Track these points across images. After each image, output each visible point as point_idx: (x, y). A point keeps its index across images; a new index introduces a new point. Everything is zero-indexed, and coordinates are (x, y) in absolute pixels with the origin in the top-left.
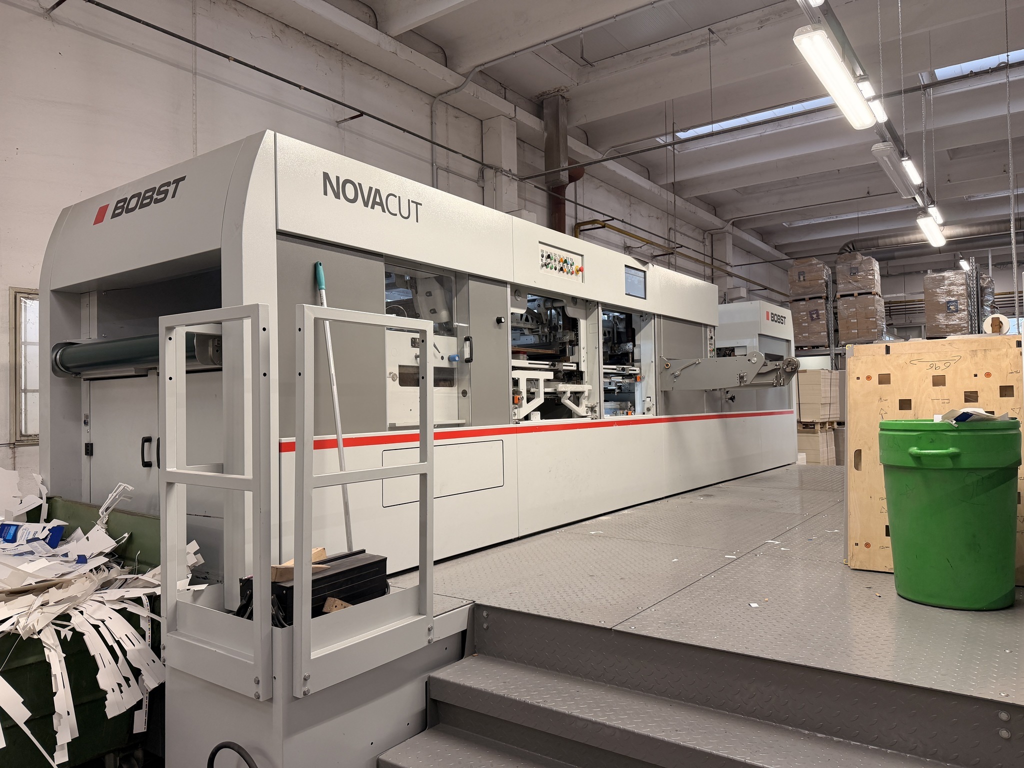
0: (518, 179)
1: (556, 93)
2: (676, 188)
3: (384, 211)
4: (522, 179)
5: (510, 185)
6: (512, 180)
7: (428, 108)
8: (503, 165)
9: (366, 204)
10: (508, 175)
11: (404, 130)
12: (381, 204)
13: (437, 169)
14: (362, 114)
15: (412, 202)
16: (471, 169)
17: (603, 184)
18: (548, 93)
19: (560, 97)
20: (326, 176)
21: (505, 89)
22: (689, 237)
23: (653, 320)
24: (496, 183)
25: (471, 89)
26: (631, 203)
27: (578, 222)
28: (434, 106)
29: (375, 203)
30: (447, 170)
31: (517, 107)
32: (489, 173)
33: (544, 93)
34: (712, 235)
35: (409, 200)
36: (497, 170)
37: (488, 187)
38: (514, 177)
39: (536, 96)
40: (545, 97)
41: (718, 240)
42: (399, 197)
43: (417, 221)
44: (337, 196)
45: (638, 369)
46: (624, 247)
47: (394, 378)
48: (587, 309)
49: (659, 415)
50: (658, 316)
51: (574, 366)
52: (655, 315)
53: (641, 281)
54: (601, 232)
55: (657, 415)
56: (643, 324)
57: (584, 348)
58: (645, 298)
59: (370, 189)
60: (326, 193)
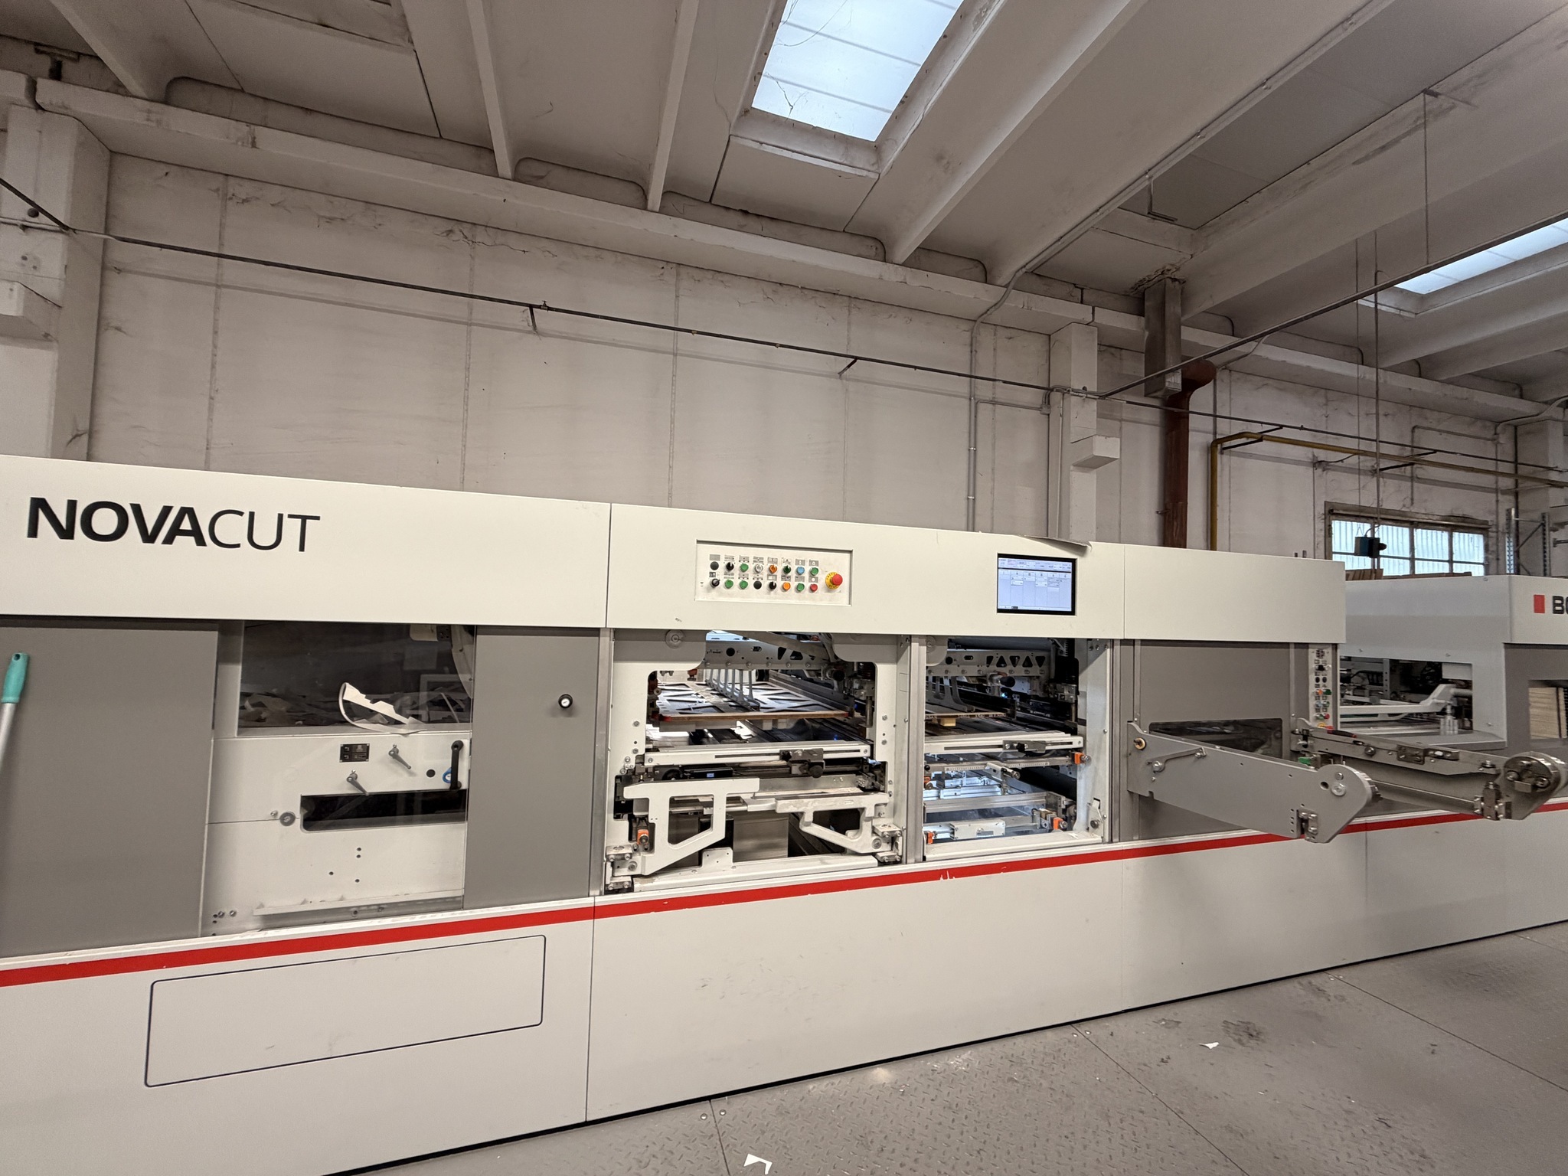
0: (1097, 397)
1: (1161, 277)
2: (1421, 368)
3: (201, 542)
4: (1103, 397)
5: (1083, 407)
6: (1088, 400)
7: (967, 334)
8: (1072, 384)
9: (149, 538)
10: (1080, 394)
11: (916, 368)
12: (196, 533)
13: (976, 404)
14: (856, 358)
15: (290, 516)
16: (1033, 397)
17: (1266, 381)
18: (1147, 279)
19: (1169, 281)
20: (39, 505)
21: (1082, 289)
22: (1460, 435)
23: (1108, 650)
24: (1063, 408)
25: (1018, 300)
26: (1327, 401)
27: (1218, 437)
28: (975, 331)
29: (176, 531)
30: (993, 402)
31: (1096, 308)
32: (1056, 397)
33: (1141, 283)
34: (1516, 428)
35: (281, 517)
36: (1065, 391)
37: (1055, 411)
38: (1089, 396)
39: (1132, 288)
40: (1145, 286)
41: (1528, 433)
42: (252, 515)
43: (302, 548)
44: (66, 533)
45: (1081, 739)
46: (1312, 462)
47: (287, 819)
48: (899, 644)
49: (1118, 840)
50: (1125, 642)
51: (862, 751)
52: (1113, 640)
53: (1059, 580)
54: (1264, 447)
55: (1111, 841)
56: (1091, 653)
57: (885, 718)
58: (1072, 613)
59: (166, 510)
60: (33, 532)
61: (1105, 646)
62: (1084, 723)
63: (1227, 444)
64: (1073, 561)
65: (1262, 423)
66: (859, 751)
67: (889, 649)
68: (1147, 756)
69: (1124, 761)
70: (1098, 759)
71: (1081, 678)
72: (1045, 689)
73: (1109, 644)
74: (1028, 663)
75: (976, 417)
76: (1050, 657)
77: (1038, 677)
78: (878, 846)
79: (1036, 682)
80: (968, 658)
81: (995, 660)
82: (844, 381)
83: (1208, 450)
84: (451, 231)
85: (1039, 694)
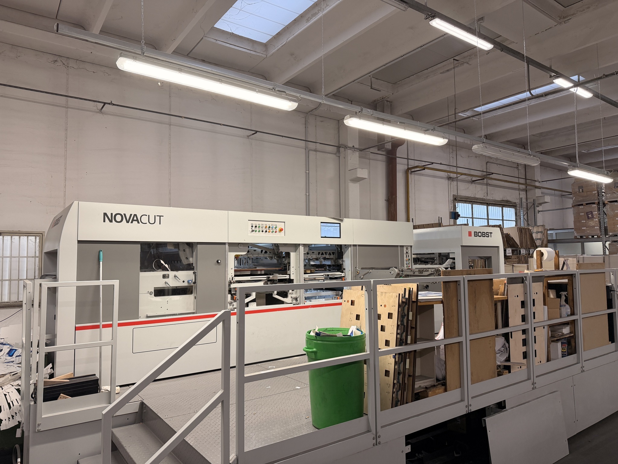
0: (359, 150)
1: (383, 100)
3: (138, 223)
4: (361, 150)
5: (353, 154)
6: (355, 151)
7: (304, 119)
8: (348, 144)
9: (128, 222)
10: (352, 149)
11: (282, 136)
12: (137, 220)
13: (309, 151)
14: (256, 132)
15: (157, 216)
16: (333, 149)
18: (377, 100)
19: (386, 102)
20: (105, 214)
21: (351, 101)
22: (504, 165)
24: (345, 154)
25: (325, 107)
26: (453, 151)
27: (409, 167)
28: (307, 118)
29: (133, 220)
30: (316, 151)
32: (342, 150)
33: (375, 101)
35: (155, 216)
36: (346, 147)
37: (342, 156)
39: (372, 102)
40: (377, 102)
42: (149, 215)
43: (160, 224)
44: (111, 221)
45: (344, 274)
46: (447, 178)
47: (151, 293)
48: (296, 246)
50: (354, 245)
53: (336, 229)
54: (427, 171)
56: (346, 249)
57: (293, 267)
58: (340, 238)
59: (131, 215)
60: (104, 221)
61: (349, 247)
62: (345, 269)
63: (413, 170)
64: (340, 224)
65: (425, 162)
66: (286, 277)
67: (293, 248)
68: (359, 275)
69: (355, 278)
70: (348, 278)
71: (344, 257)
72: (335, 262)
73: (350, 246)
74: (330, 254)
75: (308, 157)
76: (336, 252)
77: (333, 258)
78: (292, 301)
79: (332, 261)
80: (313, 253)
81: (321, 253)
82: (250, 140)
83: (405, 171)
84: (56, 61)
85: (333, 264)
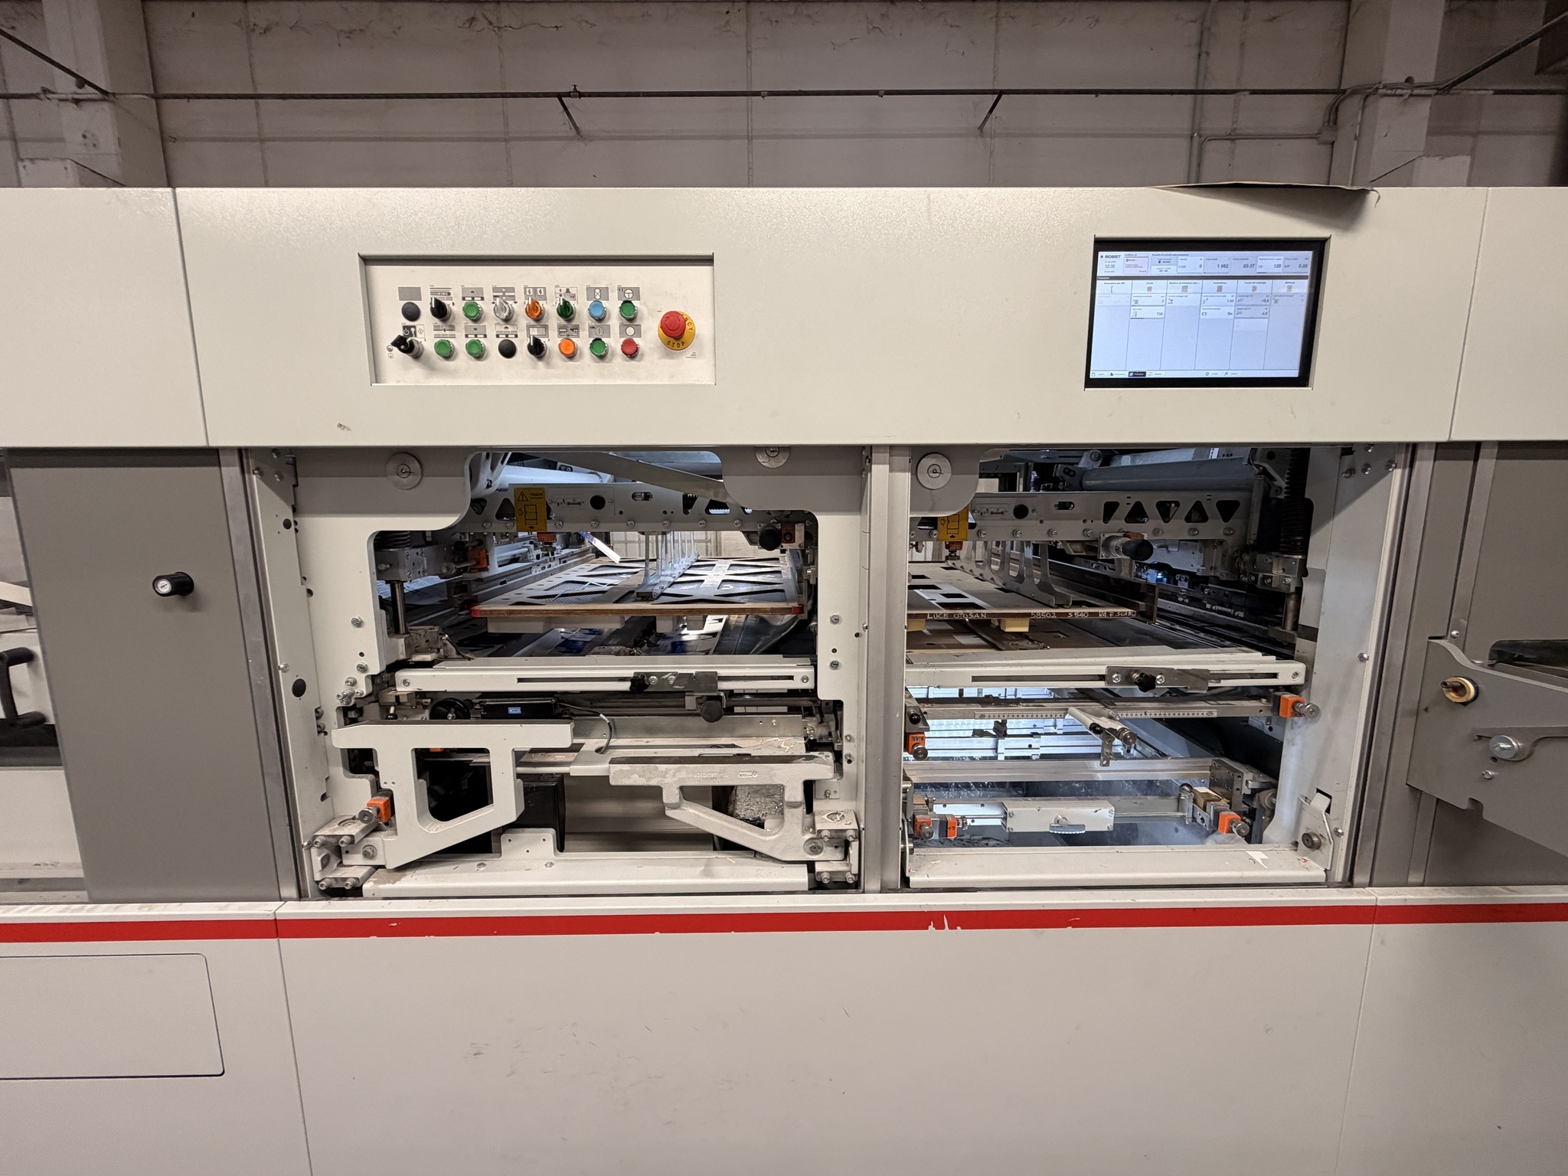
0: (1434, 91)
4: (1444, 88)
5: (1402, 116)
6: (1412, 99)
7: (1193, 29)
8: (1383, 75)
11: (1097, 92)
13: (1201, 144)
14: (1000, 93)
16: (1306, 115)
24: (1361, 123)
28: (1207, 20)
30: (1232, 137)
32: (1351, 105)
36: (1371, 91)
37: (1344, 136)
38: (1416, 92)
45: (1300, 667)
49: (1367, 880)
50: (1447, 450)
51: (797, 679)
52: (1413, 448)
53: (1272, 299)
55: (1349, 882)
56: (1348, 483)
57: (835, 620)
58: (1302, 380)
61: (1390, 464)
62: (1312, 634)
66: (791, 678)
68: (1476, 720)
69: (1406, 724)
70: (1337, 713)
71: (1314, 540)
72: (1232, 564)
73: (1401, 458)
74: (1198, 514)
75: (1199, 165)
76: (1250, 499)
77: (1221, 542)
78: (816, 850)
79: (1216, 554)
81: (1124, 510)
82: (988, 140)
84: (473, 19)
85: (1222, 573)
